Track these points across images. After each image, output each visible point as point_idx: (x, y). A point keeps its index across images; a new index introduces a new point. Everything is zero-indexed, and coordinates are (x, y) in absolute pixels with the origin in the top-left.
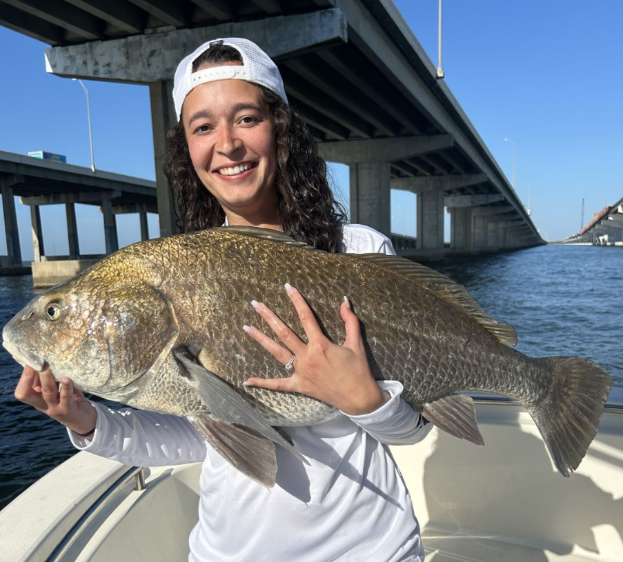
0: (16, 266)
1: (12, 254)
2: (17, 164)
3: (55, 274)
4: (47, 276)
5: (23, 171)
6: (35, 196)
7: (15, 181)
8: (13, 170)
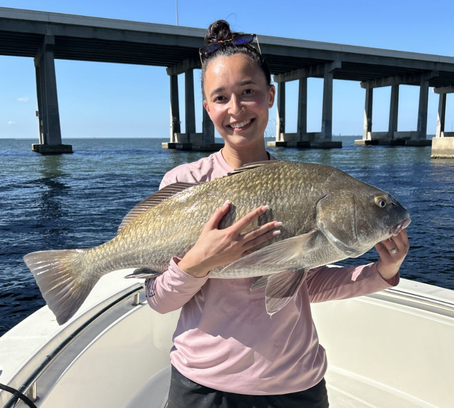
0: (422, 139)
1: (420, 130)
2: (436, 63)
3: (449, 147)
4: (443, 148)
5: (439, 68)
6: (445, 86)
7: (432, 75)
8: (431, 67)
